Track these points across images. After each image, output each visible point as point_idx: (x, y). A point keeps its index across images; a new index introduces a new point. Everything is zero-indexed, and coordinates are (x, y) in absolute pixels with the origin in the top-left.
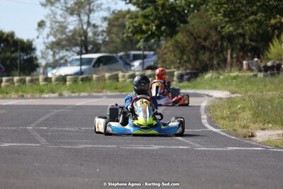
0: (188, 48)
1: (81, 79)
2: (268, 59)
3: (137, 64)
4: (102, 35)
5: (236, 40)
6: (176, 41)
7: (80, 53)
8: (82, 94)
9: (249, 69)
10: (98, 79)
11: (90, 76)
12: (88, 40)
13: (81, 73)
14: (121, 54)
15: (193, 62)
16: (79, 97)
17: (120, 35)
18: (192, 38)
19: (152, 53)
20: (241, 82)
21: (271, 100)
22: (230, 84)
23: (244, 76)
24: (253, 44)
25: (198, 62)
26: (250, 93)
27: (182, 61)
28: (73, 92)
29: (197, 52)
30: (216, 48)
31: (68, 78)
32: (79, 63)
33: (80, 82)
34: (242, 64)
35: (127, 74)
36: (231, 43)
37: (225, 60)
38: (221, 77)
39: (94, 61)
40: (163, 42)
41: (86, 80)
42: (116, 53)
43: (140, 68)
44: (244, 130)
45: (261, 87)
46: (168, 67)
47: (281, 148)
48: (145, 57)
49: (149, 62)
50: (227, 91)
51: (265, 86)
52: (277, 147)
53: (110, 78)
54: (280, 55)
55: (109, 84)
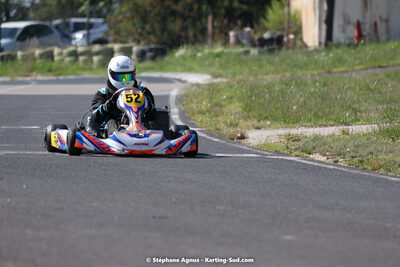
0: (152, 15)
1: (2, 58)
2: (265, 29)
3: (79, 36)
5: (219, 3)
6: (136, 5)
9: (238, 42)
10: (25, 58)
11: (13, 53)
12: (10, 2)
13: (1, 49)
14: (57, 22)
15: (159, 33)
19: (101, 20)
20: (227, 62)
21: (269, 87)
22: (212, 65)
23: (231, 53)
24: (244, 7)
25: (165, 34)
26: (238, 77)
27: (145, 32)
29: (164, 20)
30: (191, 14)
34: (227, 35)
35: (65, 51)
36: (213, 6)
37: (204, 31)
38: (199, 54)
39: (18, 33)
40: (116, 6)
41: (7, 60)
42: (50, 21)
43: (85, 42)
44: (232, 130)
45: (254, 68)
46: (124, 40)
47: (283, 154)
48: (90, 26)
49: (97, 33)
50: (208, 73)
51: (261, 67)
52: (278, 153)
53: (42, 56)
54: (282, 24)
55: (40, 65)
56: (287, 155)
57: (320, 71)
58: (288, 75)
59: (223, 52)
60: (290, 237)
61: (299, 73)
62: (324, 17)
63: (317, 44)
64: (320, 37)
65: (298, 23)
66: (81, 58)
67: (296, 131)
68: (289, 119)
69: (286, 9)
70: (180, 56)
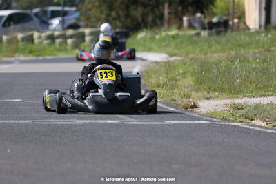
2: (214, 15)
3: (56, 22)
9: (191, 26)
10: (10, 42)
14: (36, 10)
15: (123, 19)
19: (74, 9)
20: (181, 43)
21: (217, 64)
22: (167, 45)
23: (184, 35)
25: (129, 20)
26: (191, 56)
27: (110, 18)
29: (127, 7)
30: (150, 2)
34: (181, 20)
35: (44, 35)
37: (161, 17)
38: (157, 37)
39: (4, 19)
42: (31, 9)
43: (60, 27)
44: (185, 101)
45: (205, 48)
46: (93, 24)
47: (229, 121)
48: (65, 14)
49: (71, 20)
50: (165, 52)
51: (210, 47)
52: (224, 119)
53: (23, 39)
54: (228, 9)
55: (22, 47)
56: (233, 121)
57: (260, 49)
58: (233, 53)
59: (177, 35)
61: (242, 51)
62: (264, 5)
63: (257, 26)
64: (260, 21)
65: (241, 9)
66: (58, 41)
67: (239, 101)
68: (234, 91)
70: (141, 38)
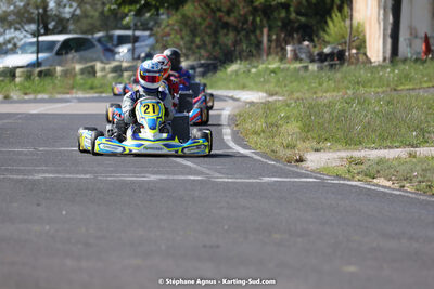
0: (203, 27)
1: (39, 73)
2: (327, 43)
3: (124, 50)
4: (71, 6)
5: (275, 14)
6: (184, 16)
7: (36, 34)
8: (40, 96)
9: (296, 58)
10: (66, 73)
11: (52, 68)
12: (49, 13)
13: (38, 64)
14: (99, 34)
15: (210, 47)
16: (35, 101)
17: (99, 7)
18: (208, 11)
19: (147, 33)
20: (285, 79)
21: (330, 105)
22: (266, 82)
23: (288, 69)
24: (303, 19)
26: (296, 95)
27: (194, 46)
28: (26, 94)
29: (216, 32)
30: (245, 26)
31: (18, 72)
32: (34, 48)
33: (37, 78)
34: (284, 49)
35: (108, 66)
36: (269, 19)
37: (259, 44)
38: (254, 70)
39: (58, 46)
40: (163, 17)
41: (46, 75)
42: (93, 34)
43: (129, 57)
44: (289, 152)
45: (314, 85)
47: (345, 179)
48: (136, 39)
49: (143, 47)
50: (262, 91)
51: (320, 84)
52: (338, 177)
53: (82, 71)
54: (343, 37)
55: (82, 82)
56: (349, 180)
57: (384, 88)
58: (350, 92)
59: (279, 68)
60: (352, 269)
61: (362, 90)
62: (389, 32)
63: (381, 59)
64: (384, 52)
65: (361, 37)
66: (126, 74)
67: (358, 154)
68: (351, 141)
69: (348, 22)
70: (233, 72)
